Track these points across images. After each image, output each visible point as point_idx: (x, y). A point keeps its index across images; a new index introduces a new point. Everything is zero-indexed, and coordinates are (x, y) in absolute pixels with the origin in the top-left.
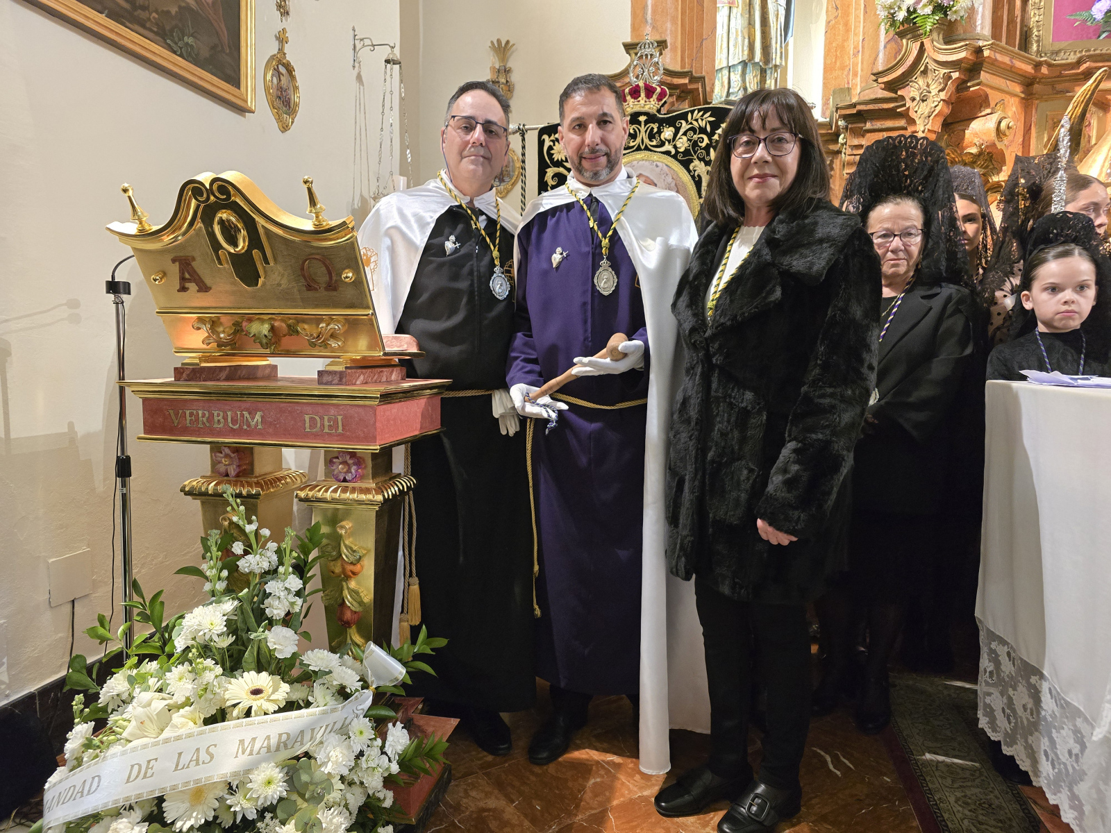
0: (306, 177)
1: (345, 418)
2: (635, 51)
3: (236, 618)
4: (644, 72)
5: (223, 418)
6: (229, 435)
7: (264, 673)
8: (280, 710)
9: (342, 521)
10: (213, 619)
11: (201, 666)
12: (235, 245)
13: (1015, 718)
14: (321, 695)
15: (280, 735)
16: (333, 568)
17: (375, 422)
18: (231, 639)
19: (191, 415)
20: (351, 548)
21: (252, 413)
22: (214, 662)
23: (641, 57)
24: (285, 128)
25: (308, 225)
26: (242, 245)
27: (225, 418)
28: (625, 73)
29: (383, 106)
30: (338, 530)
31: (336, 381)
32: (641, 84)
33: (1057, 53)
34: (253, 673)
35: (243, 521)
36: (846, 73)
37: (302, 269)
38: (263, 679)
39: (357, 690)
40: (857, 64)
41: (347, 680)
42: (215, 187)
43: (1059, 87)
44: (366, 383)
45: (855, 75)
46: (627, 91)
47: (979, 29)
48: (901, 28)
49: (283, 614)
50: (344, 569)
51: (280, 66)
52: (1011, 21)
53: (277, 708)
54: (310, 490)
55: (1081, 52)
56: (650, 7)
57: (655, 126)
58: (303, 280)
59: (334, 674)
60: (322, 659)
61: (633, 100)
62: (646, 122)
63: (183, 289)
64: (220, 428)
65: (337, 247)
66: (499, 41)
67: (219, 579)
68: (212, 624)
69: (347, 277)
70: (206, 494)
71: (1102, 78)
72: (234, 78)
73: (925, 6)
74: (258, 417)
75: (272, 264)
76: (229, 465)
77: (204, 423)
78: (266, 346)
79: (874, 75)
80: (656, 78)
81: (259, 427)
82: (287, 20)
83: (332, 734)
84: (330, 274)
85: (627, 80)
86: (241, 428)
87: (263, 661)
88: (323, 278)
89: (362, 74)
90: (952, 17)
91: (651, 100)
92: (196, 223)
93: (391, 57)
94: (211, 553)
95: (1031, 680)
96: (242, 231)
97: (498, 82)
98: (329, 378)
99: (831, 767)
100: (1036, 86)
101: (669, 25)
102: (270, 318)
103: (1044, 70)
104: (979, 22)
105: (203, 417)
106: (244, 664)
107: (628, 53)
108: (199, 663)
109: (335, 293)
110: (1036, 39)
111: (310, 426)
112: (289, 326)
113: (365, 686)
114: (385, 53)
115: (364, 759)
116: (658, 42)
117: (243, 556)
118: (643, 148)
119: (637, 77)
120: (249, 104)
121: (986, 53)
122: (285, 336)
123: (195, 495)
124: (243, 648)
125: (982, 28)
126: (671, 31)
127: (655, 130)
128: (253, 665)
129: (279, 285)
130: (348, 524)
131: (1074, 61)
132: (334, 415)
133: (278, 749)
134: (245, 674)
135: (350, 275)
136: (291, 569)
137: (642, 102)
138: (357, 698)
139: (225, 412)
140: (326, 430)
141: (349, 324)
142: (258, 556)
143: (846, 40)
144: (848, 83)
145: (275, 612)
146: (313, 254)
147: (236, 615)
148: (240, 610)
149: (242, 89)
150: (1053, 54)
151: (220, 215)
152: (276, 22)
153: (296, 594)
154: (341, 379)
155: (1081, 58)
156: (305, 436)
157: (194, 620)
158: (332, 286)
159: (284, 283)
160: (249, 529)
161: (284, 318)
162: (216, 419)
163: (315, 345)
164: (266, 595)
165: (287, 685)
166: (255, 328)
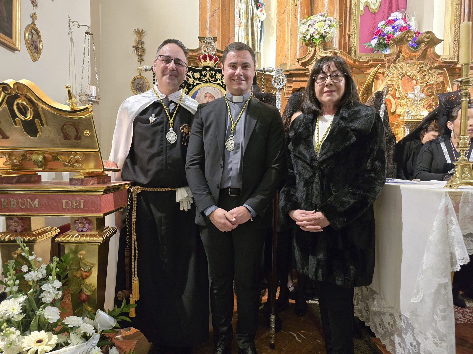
0: (67, 85)
1: (85, 202)
2: (204, 40)
3: (25, 304)
4: (208, 49)
5: (16, 203)
6: (18, 212)
7: (42, 331)
8: (54, 350)
9: (80, 251)
10: (14, 306)
11: (8, 332)
12: (26, 117)
13: (369, 311)
14: (74, 339)
16: (76, 275)
17: (101, 203)
18: (23, 316)
20: (86, 264)
21: (33, 200)
22: (15, 329)
23: (206, 43)
24: (35, 60)
25: (67, 108)
26: (29, 116)
27: (17, 203)
28: (199, 49)
29: (84, 53)
30: (79, 256)
31: (80, 184)
32: (207, 54)
33: (361, 57)
34: (36, 332)
35: (27, 254)
36: (284, 58)
37: (62, 129)
38: (43, 335)
39: (93, 334)
40: (288, 55)
41: (88, 330)
43: (362, 70)
44: (94, 184)
45: (288, 59)
46: (201, 56)
47: (334, 45)
48: (308, 42)
49: (51, 300)
50: (82, 275)
51: (33, 30)
52: (345, 43)
53: (51, 348)
54: (63, 237)
55: (368, 57)
56: (208, 22)
57: (214, 73)
58: (62, 134)
59: (81, 328)
60: (75, 321)
61: (204, 61)
62: (210, 71)
64: (14, 208)
65: (82, 119)
66: (138, 29)
67: (14, 285)
68: (13, 309)
69: (87, 134)
70: (4, 241)
71: (379, 68)
72: (9, 34)
73: (316, 34)
74: (36, 202)
75: (45, 126)
76: (17, 226)
77: (4, 206)
78: (41, 166)
79: (298, 59)
80: (213, 52)
81: (37, 207)
82: (36, 9)
84: (77, 132)
85: (200, 52)
86: (26, 207)
87: (41, 325)
88: (73, 134)
89: (73, 37)
90: (326, 40)
91: (212, 61)
92: (3, 104)
93: (88, 31)
94: (10, 272)
95: (374, 296)
96: (30, 109)
97: (139, 47)
98: (76, 182)
99: (297, 339)
100: (354, 69)
101: (216, 31)
102: (42, 153)
103: (357, 63)
104: (334, 43)
105: (4, 202)
106: (31, 327)
107: (200, 40)
108: (7, 330)
109: (79, 141)
110: (353, 51)
111: (66, 206)
112: (53, 157)
113: (96, 332)
116: (214, 38)
117: (27, 272)
118: (208, 81)
119: (205, 51)
120: (17, 47)
121: (338, 55)
122: (51, 161)
124: (29, 319)
125: (336, 45)
126: (217, 33)
127: (214, 74)
128: (36, 328)
129: (49, 136)
130: (83, 252)
131: (367, 60)
132: (79, 200)
134: (32, 333)
135: (88, 132)
136: (55, 277)
137: (208, 62)
138: (93, 338)
139: (17, 200)
140: (74, 207)
141: (86, 156)
142: (36, 272)
143: (284, 45)
144: (285, 62)
145: (48, 299)
146: (68, 122)
147: (25, 303)
148: (28, 300)
149: (14, 39)
150: (359, 57)
151: (17, 101)
152: (31, 10)
153: (58, 289)
154: (82, 182)
155: (369, 60)
156: (63, 211)
157: (3, 308)
158: (78, 138)
159: (52, 136)
160: (31, 258)
161: (51, 153)
162: (12, 203)
163: (67, 166)
164: (42, 291)
165: (56, 336)
166: (34, 157)
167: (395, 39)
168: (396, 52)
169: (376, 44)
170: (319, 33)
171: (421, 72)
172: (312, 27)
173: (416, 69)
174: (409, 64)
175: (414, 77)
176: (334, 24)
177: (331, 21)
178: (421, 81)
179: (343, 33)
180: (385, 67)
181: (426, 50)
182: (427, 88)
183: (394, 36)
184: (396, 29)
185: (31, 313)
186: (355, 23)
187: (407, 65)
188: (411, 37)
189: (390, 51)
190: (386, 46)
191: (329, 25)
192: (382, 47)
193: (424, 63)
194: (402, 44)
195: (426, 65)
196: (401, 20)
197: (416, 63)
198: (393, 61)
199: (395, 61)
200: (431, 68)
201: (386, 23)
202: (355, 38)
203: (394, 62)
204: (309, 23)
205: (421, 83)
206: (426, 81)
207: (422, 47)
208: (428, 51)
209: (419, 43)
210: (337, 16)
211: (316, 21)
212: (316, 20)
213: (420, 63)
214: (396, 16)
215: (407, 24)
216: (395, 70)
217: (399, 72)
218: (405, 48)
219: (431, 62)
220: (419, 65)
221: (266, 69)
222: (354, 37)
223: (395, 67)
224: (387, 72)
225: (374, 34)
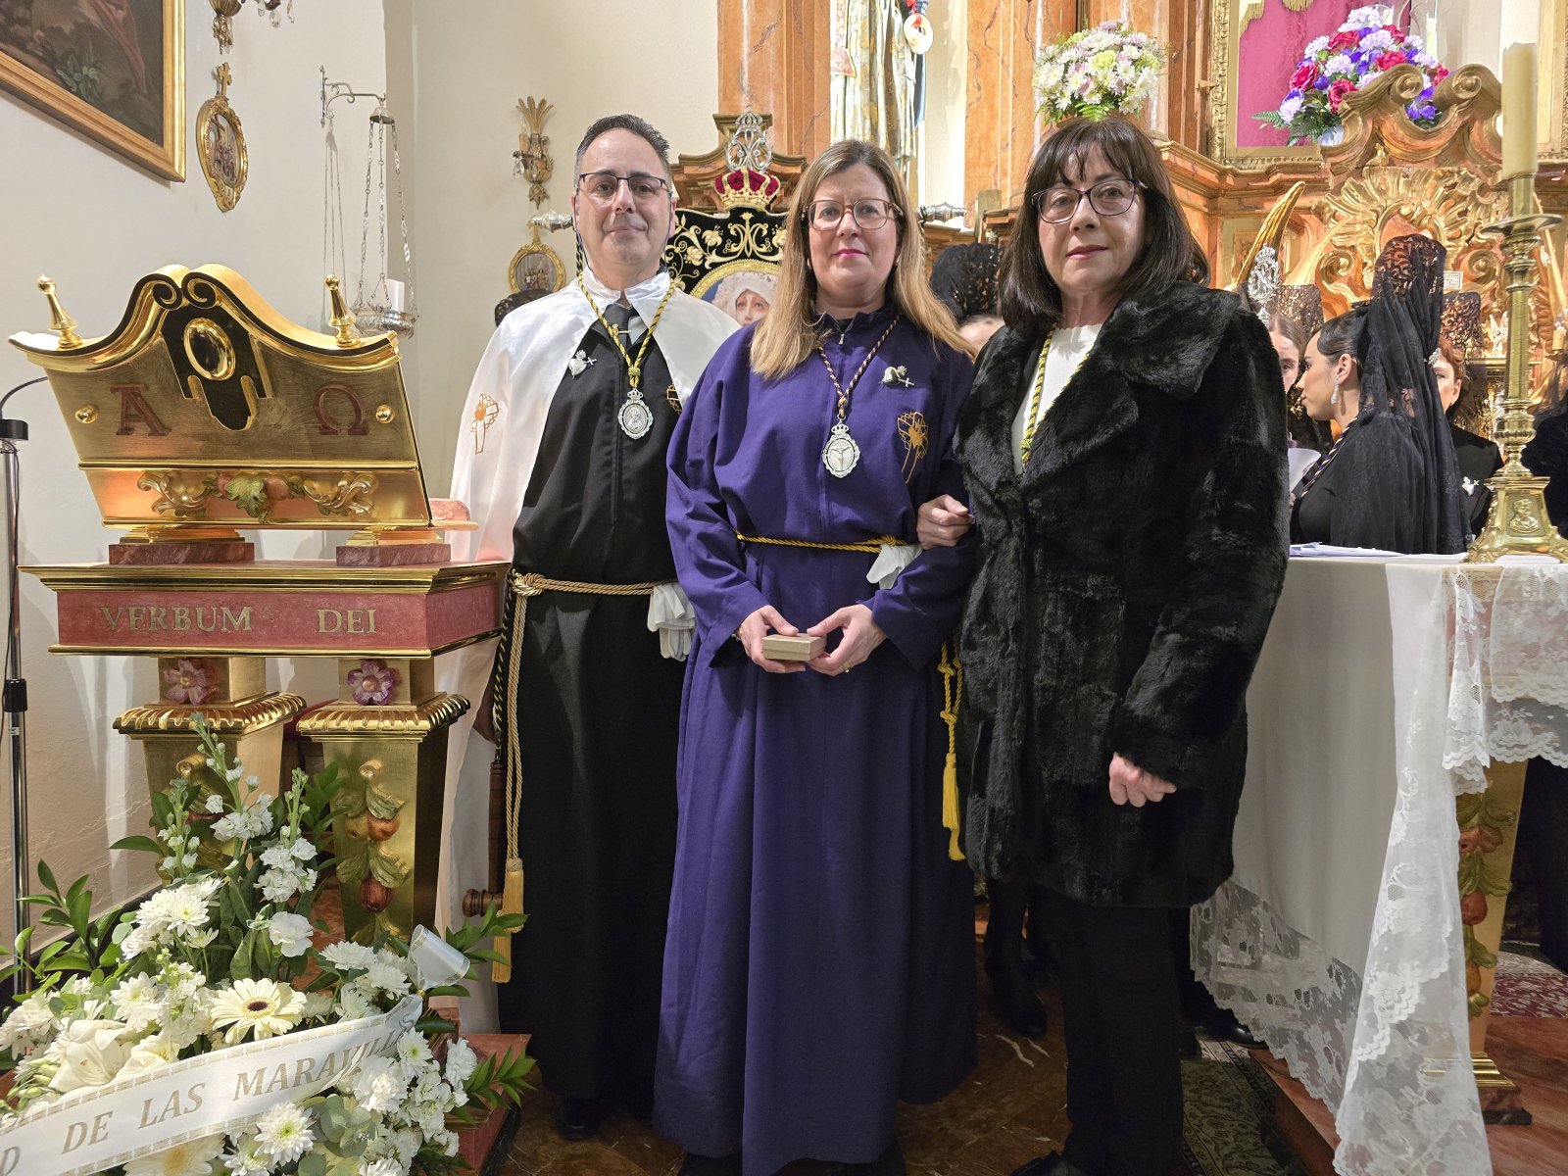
0: (330, 277)
1: (379, 612)
3: (217, 904)
4: (745, 155)
5: (190, 616)
6: (195, 641)
7: (264, 980)
8: (296, 1029)
9: (366, 760)
10: (187, 905)
11: (175, 973)
12: (214, 368)
14: (352, 1004)
15: (300, 1062)
16: (354, 828)
18: (213, 935)
19: (138, 613)
20: (382, 798)
21: (236, 609)
22: (192, 968)
23: (741, 135)
24: (226, 206)
25: (330, 343)
26: (225, 369)
27: (193, 617)
28: (719, 154)
29: (368, 181)
30: (363, 773)
31: (364, 561)
32: (744, 171)
33: (1243, 160)
34: (248, 981)
35: (221, 764)
36: (992, 171)
37: (315, 404)
38: (266, 989)
39: (403, 995)
40: (1006, 161)
41: (390, 982)
42: (191, 286)
44: (404, 564)
45: (1004, 174)
46: (725, 178)
49: (288, 894)
50: (371, 828)
51: (219, 117)
52: (1190, 118)
53: (291, 1026)
54: (319, 719)
55: (1269, 160)
56: (746, 69)
57: (765, 227)
58: (315, 420)
59: (371, 975)
60: (352, 954)
61: (733, 191)
62: (752, 222)
63: (125, 431)
64: (184, 632)
65: (370, 374)
66: (530, 100)
67: (187, 850)
68: (186, 914)
69: (384, 416)
70: (155, 729)
71: (1298, 194)
72: (154, 129)
73: (1092, 93)
74: (245, 613)
75: (269, 396)
76: (190, 686)
77: (158, 625)
78: (257, 513)
80: (761, 164)
81: (248, 628)
82: (228, 52)
83: (373, 1056)
84: (357, 411)
85: (720, 164)
86: (218, 630)
87: (261, 964)
89: (335, 134)
90: (1123, 109)
91: (758, 192)
92: (154, 336)
93: (379, 113)
94: (173, 813)
96: (227, 348)
97: (532, 156)
98: (355, 557)
99: (1021, 1056)
100: (1221, 199)
101: (772, 95)
102: (260, 474)
103: (1230, 180)
104: (1154, 118)
105: (157, 616)
106: (233, 970)
107: (720, 128)
108: (172, 969)
109: (363, 438)
110: (1219, 141)
111: (327, 625)
112: (291, 484)
113: (413, 990)
114: (372, 106)
115: (419, 1088)
116: (764, 117)
117: (221, 816)
118: (749, 255)
119: (736, 159)
120: (177, 168)
122: (283, 498)
123: (138, 732)
124: (228, 947)
125: (1158, 125)
126: (775, 103)
127: (765, 233)
128: (246, 971)
129: (278, 426)
130: (376, 764)
131: (1264, 170)
132: (363, 609)
133: (297, 1084)
134: (237, 983)
135: (388, 412)
136: (299, 831)
137: (746, 194)
138: (405, 1005)
139: (192, 609)
140: (351, 630)
141: (380, 481)
142: (245, 814)
143: (991, 128)
144: (996, 184)
145: (279, 892)
146: (333, 383)
147: (218, 900)
148: (223, 892)
149: (165, 146)
150: (1238, 161)
151: (193, 326)
152: (213, 55)
153: (307, 865)
154: (372, 558)
155: (1271, 167)
156: (318, 639)
157: (159, 909)
158: (359, 429)
159: (286, 423)
160: (230, 775)
161: (284, 472)
162: (178, 618)
163: (329, 512)
164: (262, 869)
165: (301, 994)
166: (239, 487)
167: (1358, 96)
168: (1362, 139)
169: (1295, 115)
170: (1100, 88)
171: (1451, 202)
172: (1077, 69)
173: (1433, 194)
174: (1407, 176)
175: (1425, 221)
176: (1149, 55)
177: (1140, 48)
178: (1451, 233)
179: (1184, 84)
180: (1325, 189)
181: (1465, 131)
182: (1471, 254)
183: (1356, 86)
184: (1365, 64)
185: (231, 929)
186: (1224, 49)
187: (1402, 180)
188: (1411, 87)
189: (1344, 137)
190: (1330, 120)
191: (1134, 62)
192: (1318, 125)
193: (1459, 172)
194: (1382, 113)
195: (1467, 179)
196: (1383, 31)
197: (1430, 173)
198: (1352, 168)
199: (1359, 168)
200: (1483, 189)
201: (1330, 44)
202: (1225, 99)
203: (1358, 173)
204: (1067, 56)
205: (1450, 239)
206: (1467, 231)
207: (1453, 117)
208: (1474, 131)
209: (1443, 106)
210: (1161, 31)
211: (1090, 49)
212: (1091, 46)
213: (1444, 172)
214: (1367, 21)
215: (1402, 45)
216: (1360, 198)
217: (1375, 206)
218: (1393, 125)
219: (1482, 168)
220: (1441, 178)
221: (930, 211)
222: (1219, 95)
223: (1360, 189)
224: (1333, 208)
225: (1291, 82)
